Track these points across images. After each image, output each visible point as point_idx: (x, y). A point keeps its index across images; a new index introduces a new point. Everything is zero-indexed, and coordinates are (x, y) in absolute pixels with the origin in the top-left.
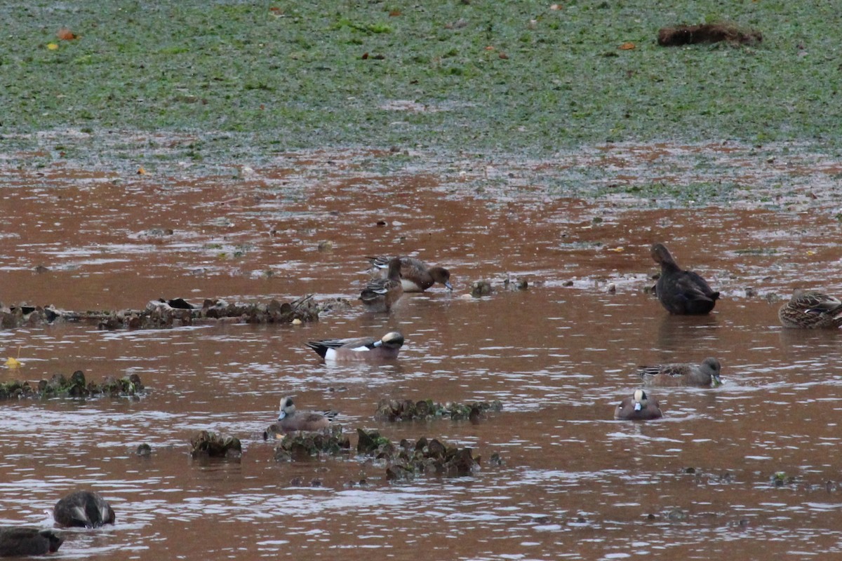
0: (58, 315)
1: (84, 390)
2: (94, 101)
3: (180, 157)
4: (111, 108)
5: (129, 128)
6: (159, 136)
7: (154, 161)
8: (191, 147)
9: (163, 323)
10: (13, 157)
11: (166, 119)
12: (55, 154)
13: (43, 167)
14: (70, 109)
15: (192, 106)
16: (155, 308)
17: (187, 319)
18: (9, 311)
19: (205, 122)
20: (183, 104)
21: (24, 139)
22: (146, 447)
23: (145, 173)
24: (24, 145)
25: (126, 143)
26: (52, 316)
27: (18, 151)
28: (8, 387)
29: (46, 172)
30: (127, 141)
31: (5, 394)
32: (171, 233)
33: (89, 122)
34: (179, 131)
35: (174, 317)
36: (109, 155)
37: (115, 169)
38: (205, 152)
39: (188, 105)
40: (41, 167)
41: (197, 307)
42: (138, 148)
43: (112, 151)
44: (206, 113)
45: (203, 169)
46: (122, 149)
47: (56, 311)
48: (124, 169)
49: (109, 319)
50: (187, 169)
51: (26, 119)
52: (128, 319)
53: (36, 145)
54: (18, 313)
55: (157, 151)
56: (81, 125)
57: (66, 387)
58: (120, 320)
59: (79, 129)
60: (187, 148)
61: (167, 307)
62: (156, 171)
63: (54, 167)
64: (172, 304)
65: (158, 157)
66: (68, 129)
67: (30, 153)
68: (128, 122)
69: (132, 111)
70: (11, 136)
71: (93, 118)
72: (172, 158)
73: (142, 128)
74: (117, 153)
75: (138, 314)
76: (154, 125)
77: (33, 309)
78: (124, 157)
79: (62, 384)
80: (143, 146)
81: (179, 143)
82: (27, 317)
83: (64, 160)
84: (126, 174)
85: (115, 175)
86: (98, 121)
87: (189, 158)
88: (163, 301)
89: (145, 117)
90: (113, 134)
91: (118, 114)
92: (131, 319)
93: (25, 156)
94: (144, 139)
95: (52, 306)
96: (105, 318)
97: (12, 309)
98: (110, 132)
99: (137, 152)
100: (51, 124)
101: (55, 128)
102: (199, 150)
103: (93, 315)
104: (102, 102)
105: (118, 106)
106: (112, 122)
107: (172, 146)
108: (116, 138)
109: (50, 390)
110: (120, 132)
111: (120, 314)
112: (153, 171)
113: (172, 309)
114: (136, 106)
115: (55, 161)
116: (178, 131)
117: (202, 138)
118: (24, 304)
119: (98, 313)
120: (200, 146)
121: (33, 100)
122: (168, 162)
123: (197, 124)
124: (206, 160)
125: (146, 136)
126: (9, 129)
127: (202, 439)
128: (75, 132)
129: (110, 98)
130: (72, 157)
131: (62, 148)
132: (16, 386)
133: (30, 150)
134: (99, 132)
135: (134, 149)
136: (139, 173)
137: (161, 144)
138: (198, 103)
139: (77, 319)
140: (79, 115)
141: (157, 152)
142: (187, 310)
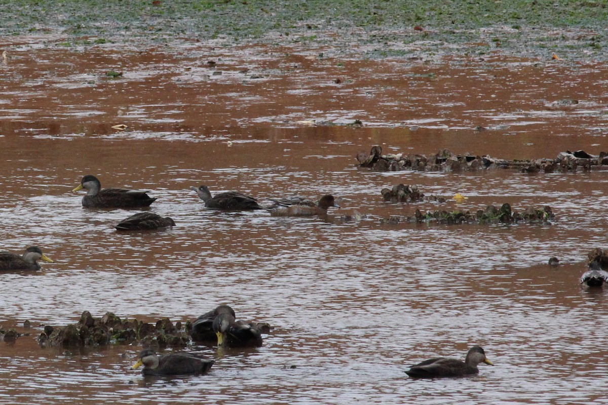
0: (492, 163)
1: (511, 218)
2: (522, 6)
3: (584, 47)
4: (535, 11)
5: (547, 25)
6: (569, 31)
7: (565, 50)
8: (593, 39)
9: (570, 168)
10: (462, 47)
11: (575, 19)
12: (493, 45)
13: (484, 54)
14: (504, 11)
15: (595, 9)
16: (564, 157)
17: (587, 166)
18: (456, 160)
19: (604, 21)
20: (588, 8)
21: (470, 33)
22: (555, 260)
23: (558, 58)
24: (470, 38)
25: (545, 37)
26: (488, 163)
27: (466, 42)
28: (455, 215)
29: (486, 57)
30: (545, 35)
31: (452, 220)
32: (577, 103)
33: (518, 21)
34: (584, 28)
35: (578, 164)
36: (532, 45)
37: (536, 55)
38: (602, 43)
39: (591, 9)
40: (482, 54)
41: (595, 157)
42: (554, 40)
43: (535, 43)
44: (605, 14)
45: (602, 56)
46: (542, 41)
47: (491, 160)
48: (543, 55)
49: (530, 165)
50: (589, 56)
51: (471, 19)
52: (544, 165)
53: (479, 38)
54: (463, 161)
55: (567, 42)
56: (512, 23)
57: (497, 215)
58: (538, 167)
59: (510, 26)
60: (590, 40)
61: (573, 157)
62: (567, 57)
63: (492, 54)
64: (576, 155)
65: (568, 47)
66: (502, 26)
67: (474, 44)
68: (547, 21)
69: (550, 13)
70: (460, 31)
71: (521, 18)
72: (579, 47)
73: (557, 26)
74: (538, 43)
75: (551, 162)
76: (565, 23)
77: (474, 158)
78: (543, 47)
79: (494, 213)
80: (557, 39)
81: (584, 37)
82: (470, 164)
83: (499, 49)
84: (544, 59)
85: (536, 60)
86: (525, 20)
87: (591, 48)
88: (569, 153)
89: (559, 17)
90: (536, 30)
91: (539, 15)
92: (546, 165)
93: (471, 46)
94: (558, 34)
95: (488, 155)
96: (527, 165)
97: (458, 158)
98: (533, 29)
99: (553, 43)
100: (490, 22)
101: (493, 25)
102: (599, 41)
103: (518, 163)
104: (528, 7)
105: (540, 9)
106: (535, 21)
107: (579, 39)
108: (537, 33)
109: (485, 218)
110: (541, 28)
111: (538, 162)
112: (565, 57)
113: (576, 158)
114: (553, 10)
115: (492, 49)
116: (583, 28)
117: (601, 33)
118: (467, 154)
119: (522, 161)
120: (599, 39)
121: (477, 5)
122: (575, 50)
123: (597, 23)
124: (603, 49)
125: (560, 31)
126: (459, 26)
127: (596, 254)
128: (508, 28)
129: (534, 4)
130: (505, 47)
131: (497, 40)
132: (461, 214)
133: (474, 42)
134: (526, 29)
135: (551, 41)
136: (554, 58)
137: (571, 37)
138: (598, 7)
139: (506, 166)
140: (511, 15)
141: (567, 43)
142: (588, 159)
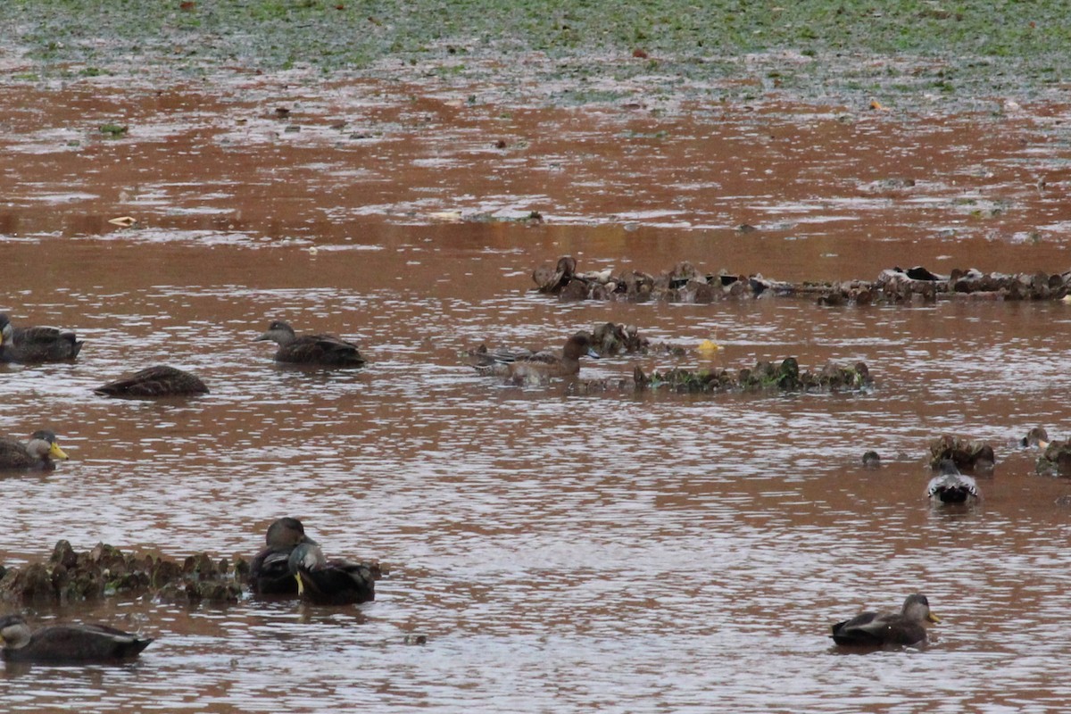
0: (766, 287)
1: (798, 382)
2: (819, 15)
3: (926, 87)
4: (841, 25)
5: (862, 50)
6: (900, 60)
7: (892, 93)
8: (941, 75)
9: (899, 298)
10: (715, 86)
11: (909, 39)
12: (769, 83)
13: (752, 98)
14: (788, 25)
15: (944, 23)
16: (890, 278)
17: (930, 293)
18: (704, 281)
19: (959, 44)
20: (932, 21)
21: (729, 63)
22: (874, 455)
23: (880, 107)
24: (728, 71)
25: (859, 70)
26: (759, 288)
27: (722, 78)
28: (702, 377)
29: (756, 105)
30: (859, 66)
31: (697, 386)
32: (913, 184)
33: (812, 42)
34: (926, 55)
35: (914, 291)
36: (837, 85)
37: (844, 102)
38: (957, 82)
39: (937, 22)
40: (749, 98)
41: (943, 278)
42: (873, 75)
43: (840, 80)
44: (961, 31)
45: (955, 104)
46: (853, 77)
47: (764, 282)
48: (855, 102)
49: (832, 292)
50: (934, 103)
51: (732, 38)
52: (855, 293)
53: (744, 71)
54: (716, 284)
55: (897, 79)
56: (801, 46)
57: (774, 378)
58: (845, 294)
59: (799, 51)
60: (936, 75)
61: (905, 277)
62: (896, 106)
63: (767, 99)
64: (911, 274)
65: (898, 87)
66: (785, 51)
67: (736, 82)
68: (861, 43)
69: (866, 29)
70: (713, 58)
71: (817, 38)
72: (916, 88)
73: (879, 51)
74: (846, 81)
75: (868, 287)
76: (894, 46)
77: (735, 279)
78: (854, 87)
79: (769, 374)
80: (879, 73)
81: (926, 70)
82: (728, 289)
83: (779, 90)
84: (857, 109)
85: (844, 110)
86: (822, 41)
87: (937, 89)
88: (900, 271)
89: (882, 36)
90: (842, 57)
91: (848, 33)
92: (859, 292)
93: (730, 84)
94: (880, 65)
95: (759, 275)
96: (826, 291)
97: (708, 279)
98: (838, 55)
99: (872, 80)
100: (764, 44)
101: (769, 50)
102: (950, 78)
103: (810, 287)
104: (829, 18)
105: (849, 23)
106: (842, 42)
107: (916, 74)
108: (846, 63)
109: (753, 382)
110: (851, 55)
111: (845, 286)
112: (892, 105)
113: (911, 280)
114: (873, 22)
115: (767, 91)
116: (924, 54)
117: (954, 64)
118: (723, 272)
119: (817, 284)
120: (951, 74)
121: (742, 14)
122: (909, 94)
123: (948, 46)
124: (959, 91)
125: (885, 61)
126: (710, 50)
127: (945, 446)
128: (794, 55)
129: (839, 12)
130: (790, 86)
131: (776, 75)
132: (712, 376)
133: (737, 78)
134: (825, 55)
135: (868, 77)
136: (873, 107)
137: (903, 71)
138: (951, 19)
139: (791, 292)
140: (800, 33)
141: (899, 81)
142: (931, 282)
